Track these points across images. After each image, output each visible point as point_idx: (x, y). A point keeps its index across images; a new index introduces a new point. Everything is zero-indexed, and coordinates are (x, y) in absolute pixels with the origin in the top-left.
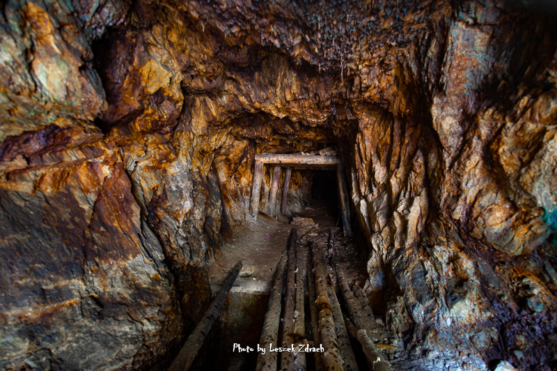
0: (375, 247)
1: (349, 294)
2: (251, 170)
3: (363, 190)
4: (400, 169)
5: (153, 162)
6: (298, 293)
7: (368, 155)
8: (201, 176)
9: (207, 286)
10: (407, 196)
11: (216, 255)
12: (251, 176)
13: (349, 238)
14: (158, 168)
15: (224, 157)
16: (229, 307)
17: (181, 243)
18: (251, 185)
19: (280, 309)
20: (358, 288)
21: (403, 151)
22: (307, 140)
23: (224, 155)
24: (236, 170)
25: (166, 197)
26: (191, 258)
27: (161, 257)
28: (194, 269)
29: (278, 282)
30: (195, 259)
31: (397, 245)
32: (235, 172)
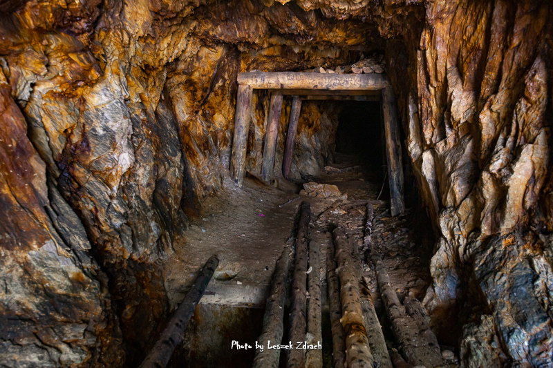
0: (446, 233)
1: (397, 311)
2: (232, 101)
3: (428, 134)
4: (499, 94)
5: (61, 84)
6: (312, 306)
7: (441, 69)
8: (145, 111)
9: (163, 293)
10: (509, 144)
11: (175, 244)
12: (232, 111)
13: (401, 219)
14: (71, 94)
15: (184, 78)
16: (199, 327)
17: (118, 223)
18: (231, 127)
19: (282, 331)
20: (414, 301)
21: (508, 61)
22: (330, 45)
23: (184, 73)
24: (205, 101)
25: (88, 146)
26: (134, 247)
27: (85, 245)
28: (139, 267)
29: (278, 289)
30: (141, 249)
31: (485, 229)
32: (204, 104)
